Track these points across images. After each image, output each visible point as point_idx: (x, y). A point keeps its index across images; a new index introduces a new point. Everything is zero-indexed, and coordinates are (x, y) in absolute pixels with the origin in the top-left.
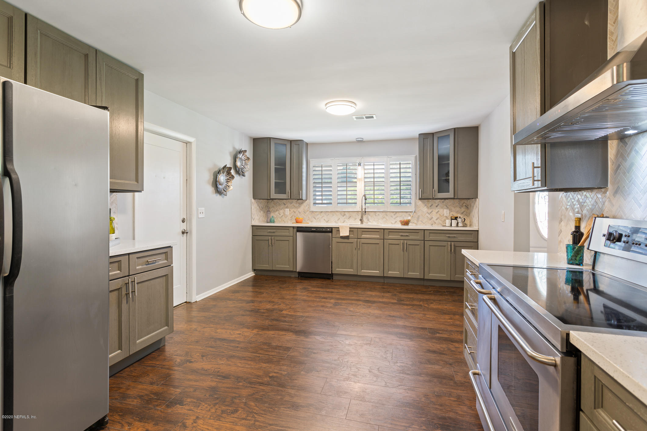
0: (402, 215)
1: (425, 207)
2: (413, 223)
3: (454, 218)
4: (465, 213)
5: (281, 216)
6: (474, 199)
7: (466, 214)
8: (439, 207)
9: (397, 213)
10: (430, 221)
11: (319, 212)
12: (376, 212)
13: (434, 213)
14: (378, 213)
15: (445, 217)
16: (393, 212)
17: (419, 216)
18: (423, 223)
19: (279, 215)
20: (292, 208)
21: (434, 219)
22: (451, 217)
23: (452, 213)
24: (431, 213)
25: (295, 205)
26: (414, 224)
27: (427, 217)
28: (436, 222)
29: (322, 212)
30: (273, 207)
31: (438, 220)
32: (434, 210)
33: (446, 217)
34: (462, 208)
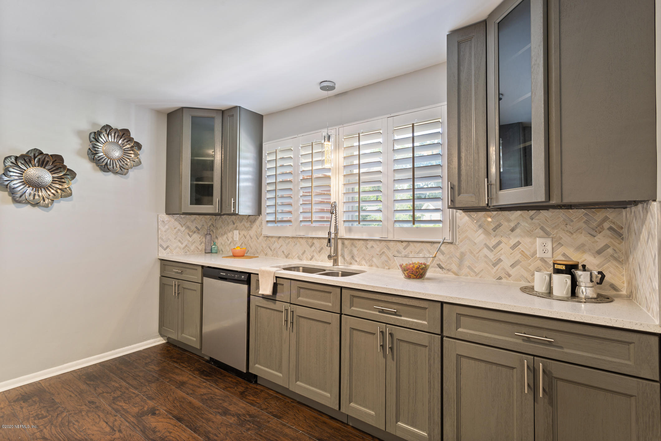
0: (422, 249)
1: (480, 231)
2: (449, 270)
3: (564, 268)
4: (610, 250)
5: (229, 242)
6: (640, 206)
7: (615, 255)
8: (518, 231)
9: (411, 244)
10: (495, 269)
11: (276, 237)
12: (367, 240)
13: (505, 247)
14: (370, 244)
15: (539, 261)
16: (402, 242)
17: (463, 255)
18: (475, 272)
19: (227, 240)
20: (242, 230)
21: (506, 263)
22: (554, 264)
23: (561, 250)
24: (495, 247)
25: (246, 224)
26: (450, 273)
27: (486, 256)
28: (510, 273)
29: (280, 237)
30: (221, 227)
31: (515, 269)
32: (504, 240)
33: (543, 260)
34: (599, 236)
